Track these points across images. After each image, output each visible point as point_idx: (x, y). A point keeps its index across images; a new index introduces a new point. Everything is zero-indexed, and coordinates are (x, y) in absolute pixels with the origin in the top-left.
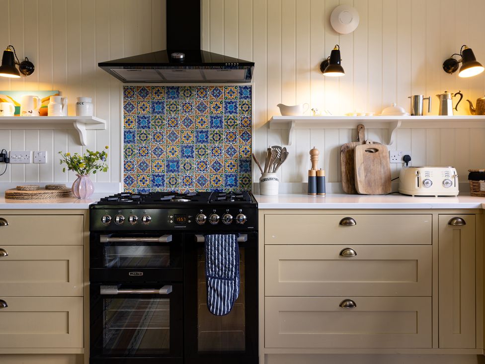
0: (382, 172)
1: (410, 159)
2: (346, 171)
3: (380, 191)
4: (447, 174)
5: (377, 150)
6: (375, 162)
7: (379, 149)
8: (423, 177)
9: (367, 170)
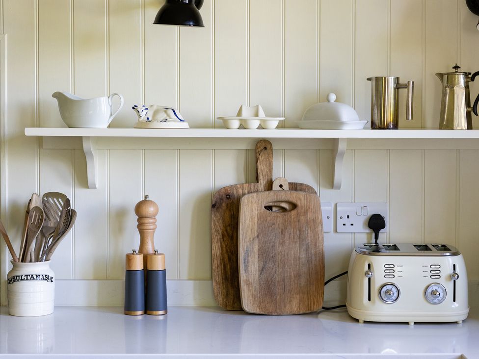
0: (303, 260)
1: (383, 226)
2: (222, 254)
3: (295, 306)
4: (436, 272)
5: (294, 206)
6: (287, 236)
7: (299, 203)
8: (379, 278)
9: (266, 255)
